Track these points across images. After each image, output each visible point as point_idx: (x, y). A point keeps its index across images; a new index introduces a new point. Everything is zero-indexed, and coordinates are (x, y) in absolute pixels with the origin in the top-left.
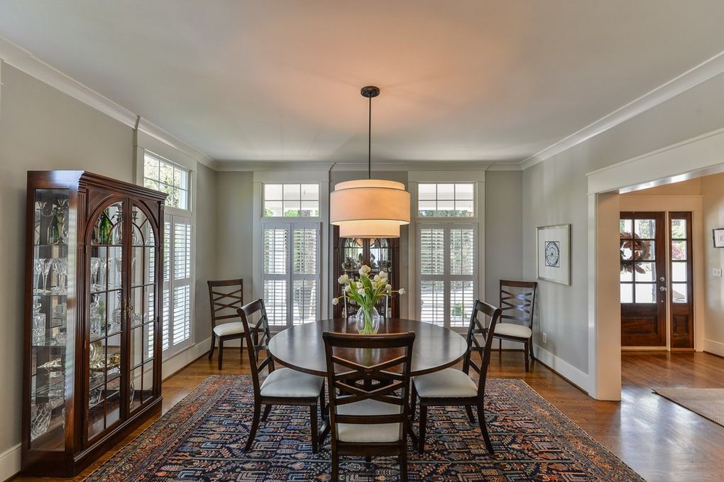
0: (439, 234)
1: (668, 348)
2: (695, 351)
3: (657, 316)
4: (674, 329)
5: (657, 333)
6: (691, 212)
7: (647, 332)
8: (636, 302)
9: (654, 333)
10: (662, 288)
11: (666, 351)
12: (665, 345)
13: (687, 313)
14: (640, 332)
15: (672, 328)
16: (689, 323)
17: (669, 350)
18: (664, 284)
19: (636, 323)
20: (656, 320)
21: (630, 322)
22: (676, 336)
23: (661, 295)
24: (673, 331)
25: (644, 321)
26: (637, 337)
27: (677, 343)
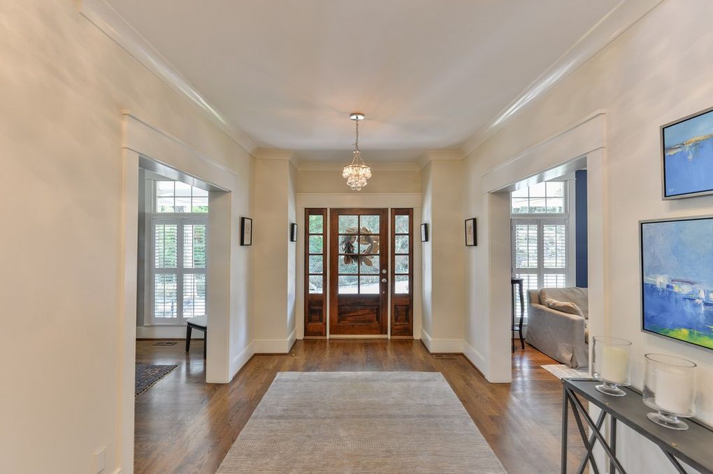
0: (171, 229)
1: (389, 336)
2: (413, 339)
3: (379, 305)
4: (395, 318)
5: (379, 322)
6: (412, 209)
7: (370, 321)
8: (361, 293)
9: (377, 322)
10: (384, 280)
11: (387, 339)
12: (386, 333)
13: (408, 303)
14: (364, 322)
15: (393, 317)
16: (410, 312)
17: (389, 338)
18: (385, 276)
19: (360, 313)
20: (378, 309)
21: (354, 312)
22: (396, 325)
23: (384, 286)
24: (394, 321)
25: (367, 311)
26: (360, 326)
27: (396, 331)
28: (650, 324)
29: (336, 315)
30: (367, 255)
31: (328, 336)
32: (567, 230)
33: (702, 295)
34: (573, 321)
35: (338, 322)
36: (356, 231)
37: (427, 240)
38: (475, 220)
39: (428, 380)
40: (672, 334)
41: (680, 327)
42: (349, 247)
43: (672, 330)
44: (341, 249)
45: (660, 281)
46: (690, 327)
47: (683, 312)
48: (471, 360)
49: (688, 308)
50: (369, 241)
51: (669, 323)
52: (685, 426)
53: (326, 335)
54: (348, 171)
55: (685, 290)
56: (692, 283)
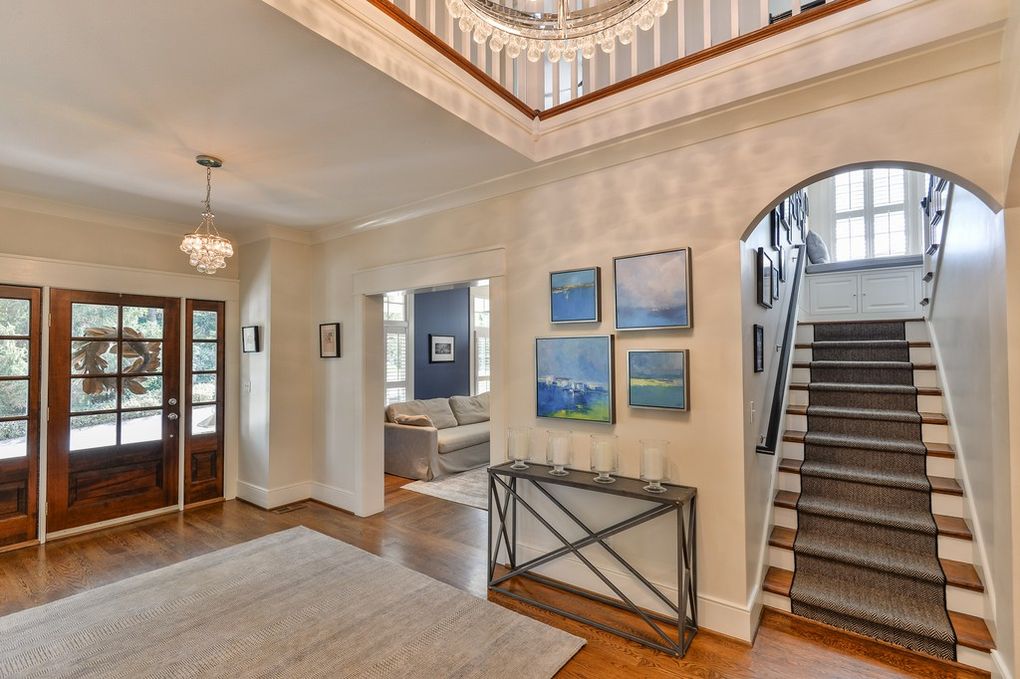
1: (181, 506)
2: (224, 501)
3: (161, 460)
4: (193, 473)
5: (161, 487)
6: (224, 302)
7: (143, 489)
8: (124, 442)
9: (157, 488)
10: (172, 416)
11: (178, 512)
12: (176, 502)
13: (215, 447)
14: (129, 492)
15: (189, 474)
16: (218, 461)
17: (182, 509)
18: (176, 409)
19: (120, 479)
20: (160, 467)
21: (107, 479)
22: (195, 485)
23: (170, 426)
24: (190, 479)
25: (137, 472)
26: (122, 501)
27: (194, 496)
28: (543, 411)
29: (63, 494)
30: (135, 376)
31: (42, 537)
32: (407, 339)
33: (573, 386)
34: (429, 433)
35: (69, 506)
36: (114, 334)
37: (258, 349)
38: (338, 326)
39: (295, 538)
40: (556, 415)
41: (560, 409)
42: (93, 360)
43: (556, 412)
44: (78, 365)
45: (549, 380)
46: (566, 408)
47: (562, 399)
48: (327, 502)
49: (565, 396)
50: (141, 351)
51: (554, 408)
52: (567, 473)
53: (36, 537)
54: (193, 243)
55: (564, 384)
56: (567, 379)
